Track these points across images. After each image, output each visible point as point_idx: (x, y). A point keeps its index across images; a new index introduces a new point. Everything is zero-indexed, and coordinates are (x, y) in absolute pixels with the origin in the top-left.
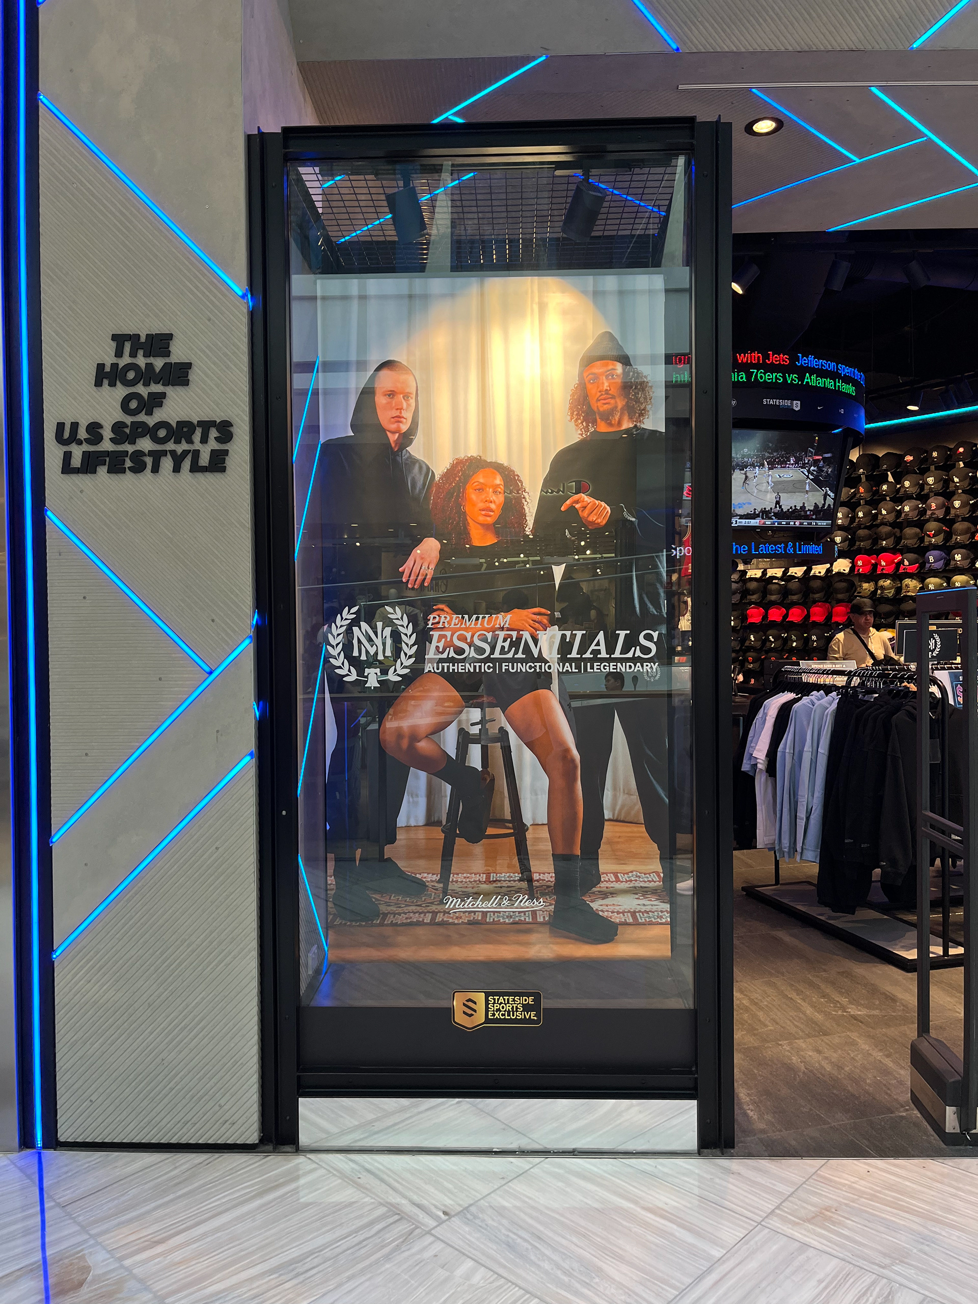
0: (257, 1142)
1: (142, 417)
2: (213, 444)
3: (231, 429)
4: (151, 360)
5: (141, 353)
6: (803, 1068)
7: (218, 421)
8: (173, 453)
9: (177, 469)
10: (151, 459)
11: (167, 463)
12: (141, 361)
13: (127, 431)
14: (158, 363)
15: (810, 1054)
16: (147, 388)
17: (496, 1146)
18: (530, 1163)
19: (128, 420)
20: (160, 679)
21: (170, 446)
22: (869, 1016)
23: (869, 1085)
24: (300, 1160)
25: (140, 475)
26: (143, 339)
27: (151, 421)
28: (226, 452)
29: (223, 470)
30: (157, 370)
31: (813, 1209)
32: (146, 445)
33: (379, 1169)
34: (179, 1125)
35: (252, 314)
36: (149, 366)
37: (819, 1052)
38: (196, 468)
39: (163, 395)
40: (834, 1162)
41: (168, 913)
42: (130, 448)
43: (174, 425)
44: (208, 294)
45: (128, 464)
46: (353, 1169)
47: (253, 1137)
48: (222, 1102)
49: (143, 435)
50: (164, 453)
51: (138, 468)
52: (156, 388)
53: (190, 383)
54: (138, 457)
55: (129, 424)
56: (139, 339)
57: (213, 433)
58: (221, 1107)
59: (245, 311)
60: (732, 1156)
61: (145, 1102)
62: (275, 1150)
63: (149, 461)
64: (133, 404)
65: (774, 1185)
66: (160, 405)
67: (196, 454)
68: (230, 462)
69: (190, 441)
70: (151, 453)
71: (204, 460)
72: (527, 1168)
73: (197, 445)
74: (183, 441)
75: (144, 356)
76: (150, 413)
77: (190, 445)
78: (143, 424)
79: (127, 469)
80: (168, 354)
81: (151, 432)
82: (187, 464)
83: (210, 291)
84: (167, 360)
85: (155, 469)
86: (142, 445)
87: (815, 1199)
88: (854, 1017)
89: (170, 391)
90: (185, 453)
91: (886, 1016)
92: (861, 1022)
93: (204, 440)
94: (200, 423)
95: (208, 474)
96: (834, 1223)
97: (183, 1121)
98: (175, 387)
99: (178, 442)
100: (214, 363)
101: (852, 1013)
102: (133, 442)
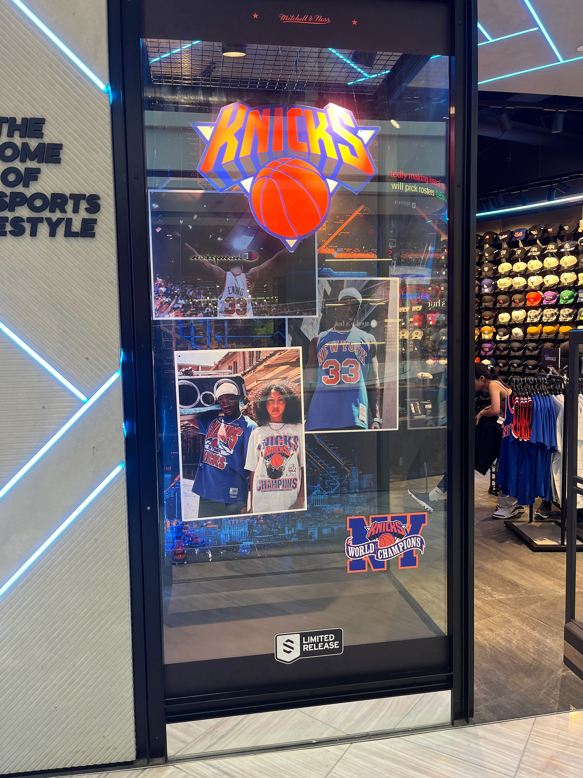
0: (135, 759)
1: (20, 189)
2: (83, 214)
3: (99, 201)
4: (27, 140)
5: (17, 134)
7: (87, 195)
8: (49, 220)
9: (53, 234)
10: (30, 225)
11: (43, 229)
12: (17, 140)
13: (7, 200)
14: (33, 143)
16: (24, 164)
18: (342, 749)
19: (8, 191)
20: (44, 407)
21: (46, 214)
22: (508, 599)
25: (20, 238)
26: (19, 122)
27: (28, 192)
28: (95, 221)
29: (93, 235)
30: (32, 149)
32: (24, 213)
33: (232, 770)
34: (71, 754)
35: (113, 107)
36: (25, 145)
37: (492, 631)
38: (69, 233)
39: (38, 171)
40: (541, 719)
42: (10, 215)
43: (49, 197)
44: (75, 86)
45: (9, 228)
46: (214, 773)
47: (131, 756)
48: (106, 734)
49: (21, 204)
50: (41, 220)
51: (18, 231)
52: (32, 164)
53: (62, 161)
54: (17, 222)
55: (8, 194)
56: (15, 122)
57: (83, 205)
58: (104, 737)
59: (108, 102)
60: (474, 724)
62: (148, 764)
63: (27, 226)
64: (12, 178)
66: (36, 179)
67: (69, 222)
68: (99, 229)
69: (63, 211)
70: (29, 220)
71: (76, 226)
72: (341, 754)
73: (70, 214)
74: (57, 211)
75: (21, 137)
76: (26, 185)
77: (64, 214)
78: (22, 195)
79: (8, 233)
80: (41, 136)
81: (29, 202)
82: (61, 230)
83: (77, 85)
84: (40, 141)
85: (34, 233)
86: (20, 213)
87: (541, 752)
88: (500, 601)
89: (44, 167)
90: (60, 221)
91: (518, 598)
92: (506, 604)
93: (76, 210)
94: (73, 196)
95: (79, 239)
96: (561, 770)
97: (74, 751)
98: (49, 164)
99: (52, 211)
100: (82, 146)
101: (497, 598)
102: (12, 210)
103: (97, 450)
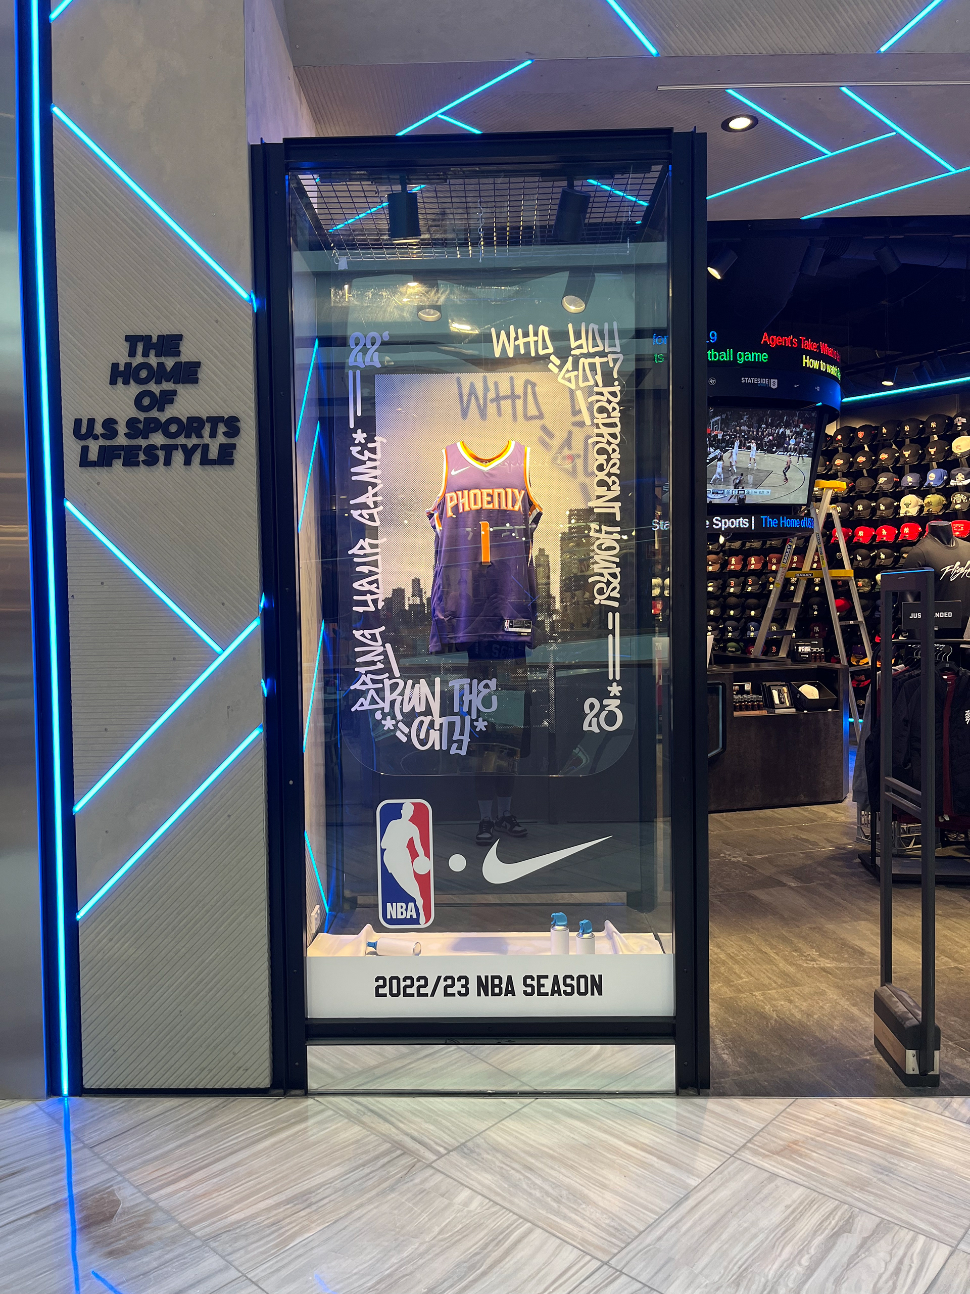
0: (269, 1086)
1: (154, 413)
2: (221, 439)
3: (238, 424)
4: (163, 359)
5: (152, 352)
6: (775, 1016)
7: (226, 417)
8: (184, 447)
9: (188, 462)
10: (164, 452)
11: (178, 457)
12: (153, 360)
13: (141, 426)
14: (169, 363)
15: (782, 1003)
16: (159, 385)
17: (489, 1088)
18: (521, 1103)
19: (142, 416)
20: (174, 659)
21: (181, 440)
22: (837, 968)
23: (837, 1031)
24: (310, 1101)
25: (153, 468)
26: (155, 340)
27: (163, 417)
28: (234, 446)
29: (231, 462)
30: (169, 369)
31: (781, 1143)
32: (159, 439)
33: (382, 1110)
34: (196, 1072)
35: (257, 316)
36: (161, 365)
37: (790, 1001)
38: (205, 461)
39: (174, 393)
40: (802, 1101)
41: (184, 877)
42: (143, 443)
43: (185, 421)
44: (215, 297)
45: (142, 457)
46: (358, 1109)
47: (264, 1081)
48: (236, 1050)
49: (155, 430)
50: (176, 447)
51: (152, 461)
52: (167, 386)
53: (200, 381)
54: (151, 449)
55: (142, 419)
56: (151, 340)
57: (222, 428)
58: (235, 1054)
59: (250, 312)
60: (707, 1095)
61: (164, 1052)
62: (285, 1095)
63: (161, 454)
64: (146, 401)
65: (747, 1122)
66: (171, 402)
67: (206, 447)
68: (238, 456)
69: (200, 436)
70: (163, 447)
71: (213, 453)
72: (519, 1107)
73: (207, 440)
74: (193, 435)
75: (156, 356)
76: (161, 409)
77: (200, 439)
78: (156, 420)
79: (141, 462)
80: (178, 354)
81: (163, 427)
82: (197, 457)
83: (218, 294)
84: (177, 359)
85: (168, 462)
86: (155, 440)
87: (784, 1134)
88: (824, 969)
89: (181, 389)
90: (196, 447)
91: (853, 968)
92: (830, 974)
93: (213, 435)
94: (210, 419)
95: (216, 467)
96: (801, 1156)
97: (199, 1068)
98: (186, 385)
99: (188, 436)
100: (222, 363)
101: (822, 965)
102: (146, 437)
103: (232, 710)
